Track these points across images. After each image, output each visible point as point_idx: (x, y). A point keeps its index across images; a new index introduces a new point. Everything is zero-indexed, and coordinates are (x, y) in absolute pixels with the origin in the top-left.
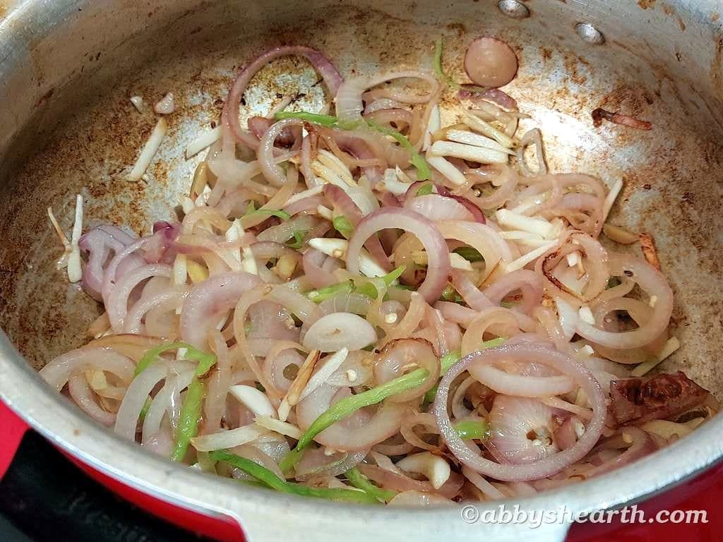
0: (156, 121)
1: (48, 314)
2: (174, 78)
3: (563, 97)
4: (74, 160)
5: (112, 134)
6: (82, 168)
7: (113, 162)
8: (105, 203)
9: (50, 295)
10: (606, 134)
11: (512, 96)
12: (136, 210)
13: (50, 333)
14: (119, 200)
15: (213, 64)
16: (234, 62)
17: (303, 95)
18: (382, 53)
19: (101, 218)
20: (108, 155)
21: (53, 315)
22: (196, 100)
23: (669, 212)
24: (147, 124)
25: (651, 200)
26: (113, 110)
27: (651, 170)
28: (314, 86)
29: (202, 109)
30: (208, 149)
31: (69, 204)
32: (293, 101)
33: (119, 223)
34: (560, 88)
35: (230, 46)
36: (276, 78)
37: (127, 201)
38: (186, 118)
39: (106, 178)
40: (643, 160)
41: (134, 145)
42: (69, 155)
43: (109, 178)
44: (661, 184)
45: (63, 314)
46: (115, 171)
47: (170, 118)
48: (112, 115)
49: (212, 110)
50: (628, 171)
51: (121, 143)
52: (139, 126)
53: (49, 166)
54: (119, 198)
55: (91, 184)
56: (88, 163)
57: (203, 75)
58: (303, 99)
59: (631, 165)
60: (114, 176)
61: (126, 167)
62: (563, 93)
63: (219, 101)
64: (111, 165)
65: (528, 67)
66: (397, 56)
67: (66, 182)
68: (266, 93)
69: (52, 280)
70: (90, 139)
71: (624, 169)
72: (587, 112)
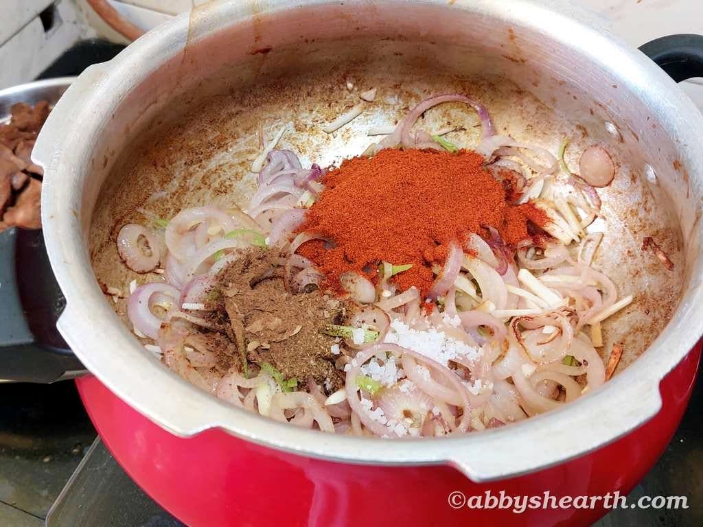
0: (359, 102)
1: (225, 182)
2: (381, 81)
3: (633, 216)
4: (293, 102)
5: (326, 98)
6: (296, 109)
7: (319, 115)
8: (301, 137)
9: (234, 172)
10: (646, 259)
11: (601, 198)
12: (317, 151)
13: (218, 192)
14: (310, 139)
15: (411, 82)
16: (426, 87)
17: (465, 130)
18: (528, 126)
19: (294, 145)
20: (317, 109)
21: (228, 183)
22: (392, 101)
23: (648, 338)
24: (353, 102)
25: (643, 323)
26: (331, 83)
27: (657, 301)
28: (475, 127)
29: (394, 109)
30: (385, 136)
31: (277, 127)
32: (456, 130)
33: (303, 153)
34: (634, 208)
35: (426, 75)
36: (452, 111)
37: (316, 143)
38: (379, 109)
39: (310, 123)
40: (657, 291)
41: (337, 111)
42: (289, 98)
43: (311, 123)
44: (657, 315)
45: (234, 186)
46: (317, 121)
47: (370, 104)
48: (330, 86)
49: (400, 112)
50: (643, 293)
51: (330, 106)
52: (346, 100)
53: (272, 97)
54: (311, 138)
55: (297, 122)
56: (302, 108)
57: (402, 87)
58: (463, 132)
59: (648, 290)
60: (315, 123)
61: (326, 122)
62: (634, 214)
63: (407, 108)
64: (317, 116)
65: (620, 181)
66: (539, 131)
67: (281, 113)
68: (441, 117)
69: (239, 164)
70: (309, 94)
71: (641, 291)
72: (642, 235)
